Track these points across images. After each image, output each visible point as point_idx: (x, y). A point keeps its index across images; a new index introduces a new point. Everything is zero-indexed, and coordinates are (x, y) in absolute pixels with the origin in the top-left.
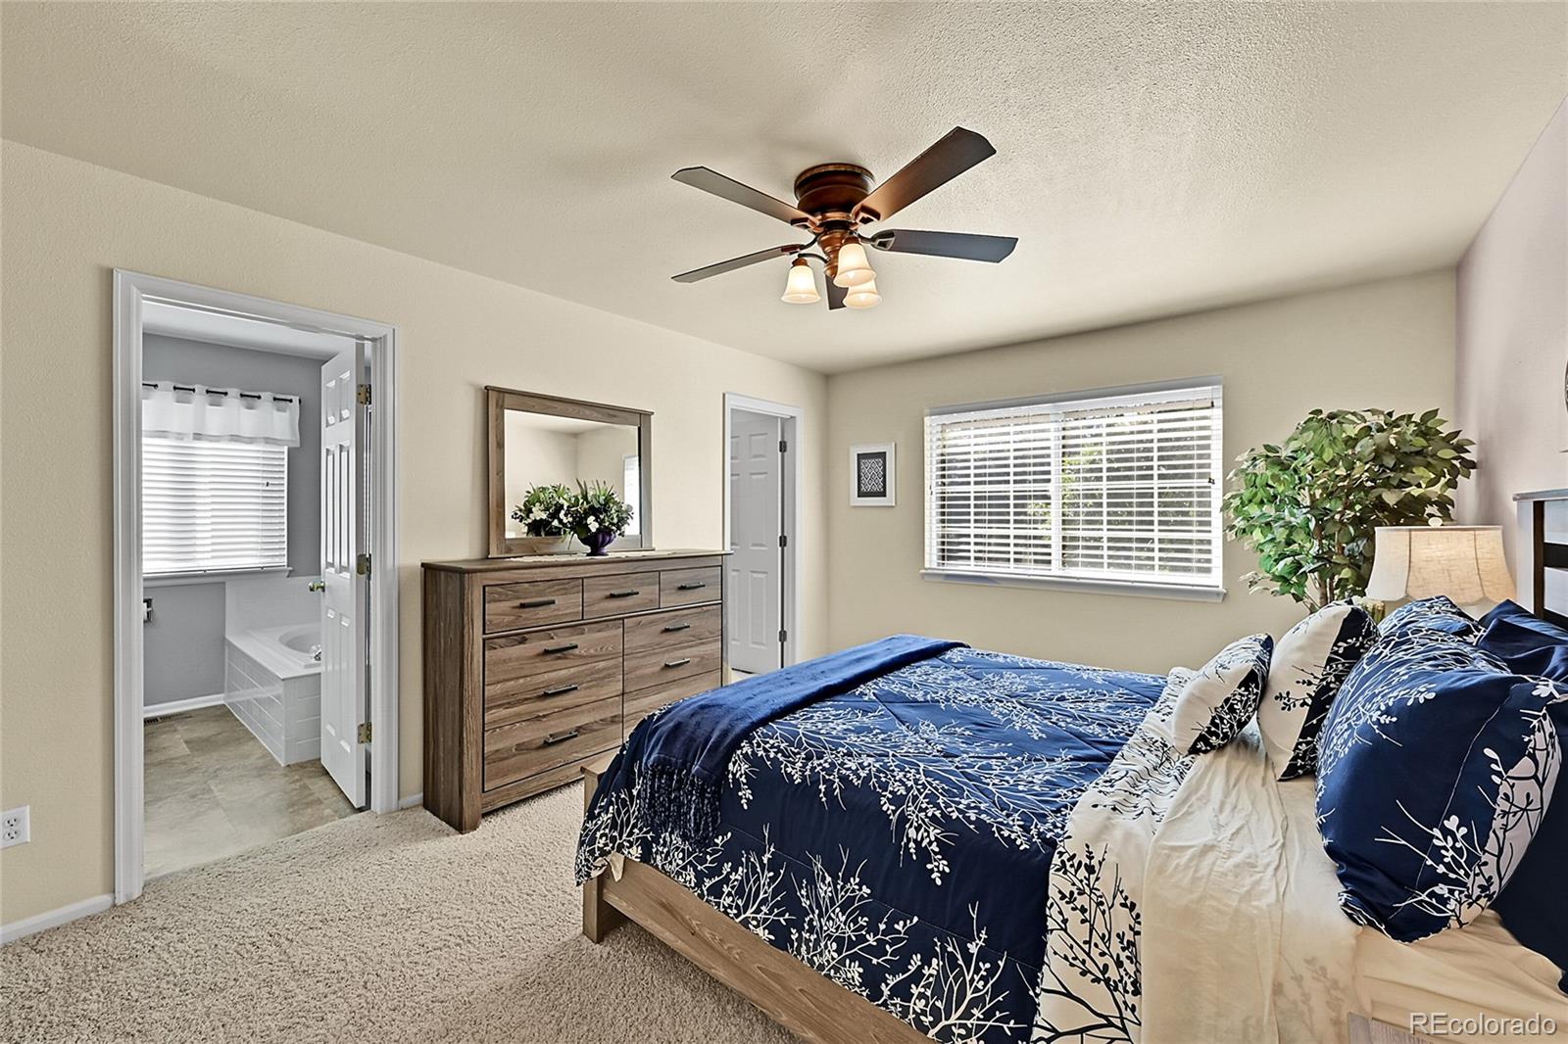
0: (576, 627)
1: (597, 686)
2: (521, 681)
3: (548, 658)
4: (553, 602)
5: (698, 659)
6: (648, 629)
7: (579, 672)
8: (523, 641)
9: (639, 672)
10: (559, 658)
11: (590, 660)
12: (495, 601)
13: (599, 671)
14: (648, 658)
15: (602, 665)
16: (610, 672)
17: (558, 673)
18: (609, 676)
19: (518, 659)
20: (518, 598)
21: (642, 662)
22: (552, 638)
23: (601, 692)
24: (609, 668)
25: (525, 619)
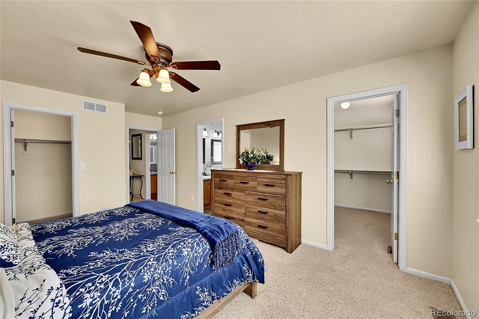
0: (232, 190)
1: (237, 208)
2: (221, 199)
3: (226, 195)
4: (226, 181)
5: (274, 215)
6: (253, 196)
7: (233, 202)
8: (221, 189)
9: (250, 209)
10: (228, 196)
11: (235, 199)
12: (216, 178)
13: (238, 204)
14: (253, 206)
15: (239, 202)
16: (241, 205)
17: (229, 200)
18: (241, 206)
19: (220, 193)
20: (220, 178)
21: (251, 206)
22: (227, 190)
23: (239, 210)
24: (241, 204)
25: (222, 184)
